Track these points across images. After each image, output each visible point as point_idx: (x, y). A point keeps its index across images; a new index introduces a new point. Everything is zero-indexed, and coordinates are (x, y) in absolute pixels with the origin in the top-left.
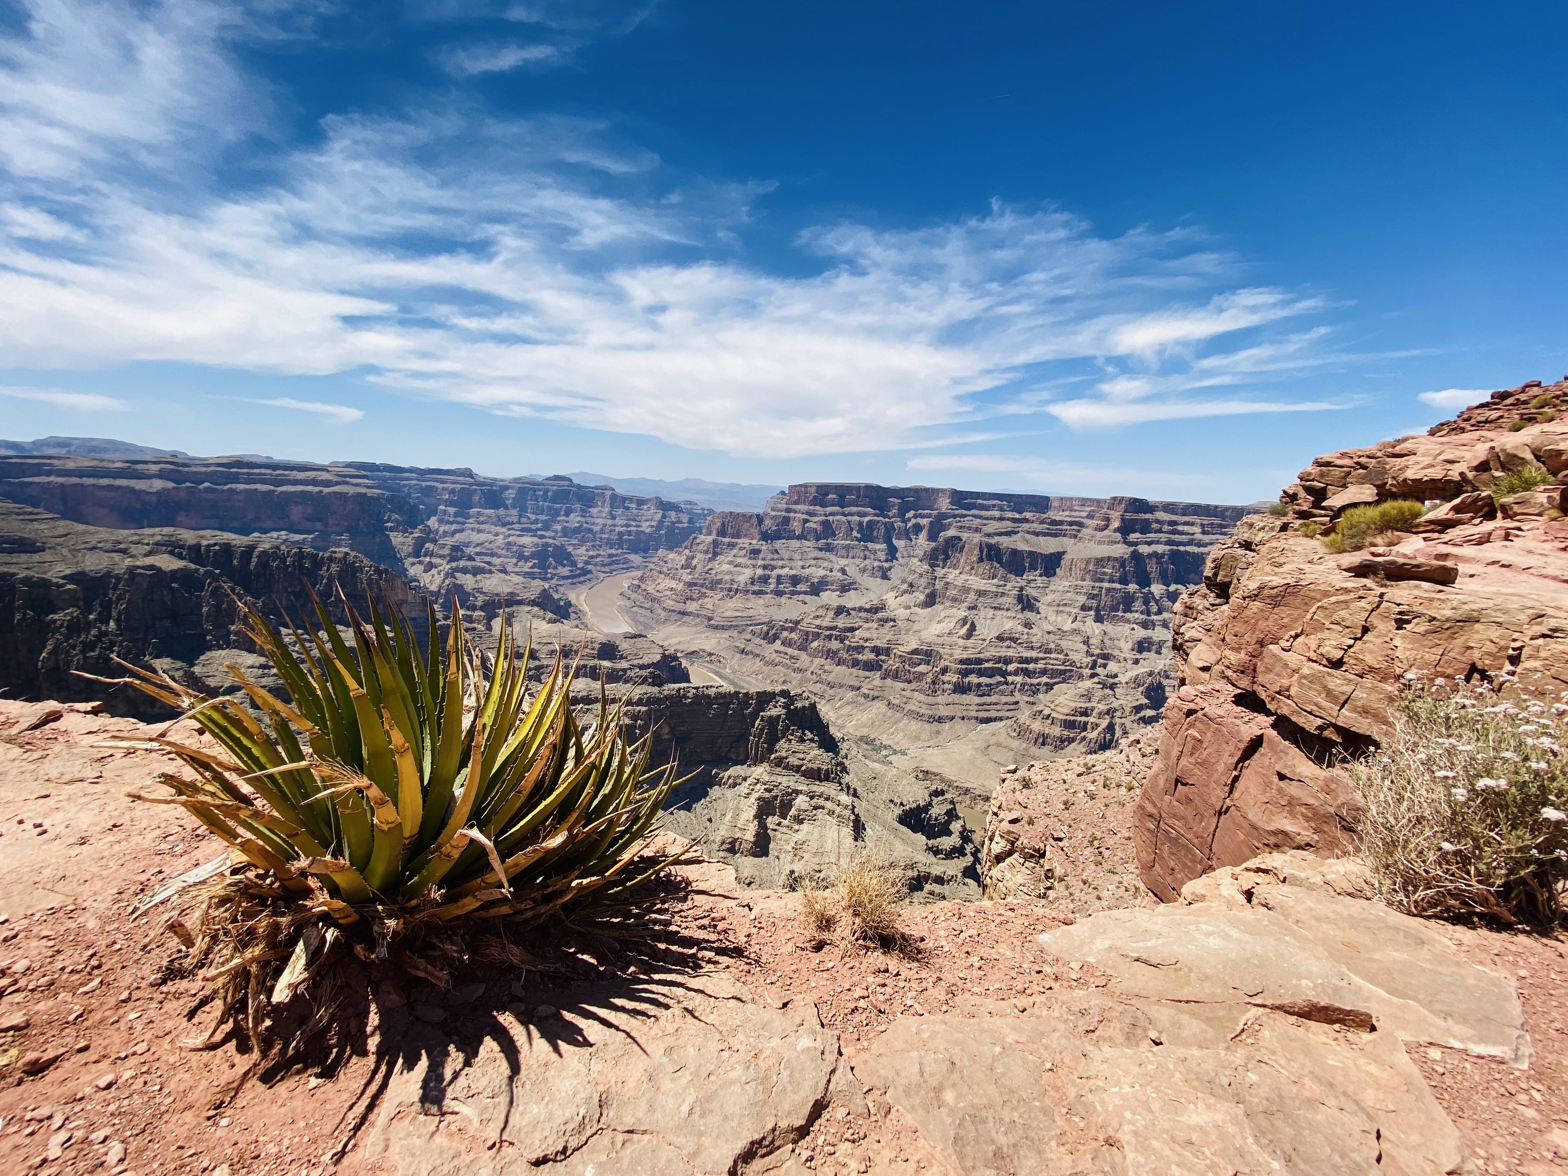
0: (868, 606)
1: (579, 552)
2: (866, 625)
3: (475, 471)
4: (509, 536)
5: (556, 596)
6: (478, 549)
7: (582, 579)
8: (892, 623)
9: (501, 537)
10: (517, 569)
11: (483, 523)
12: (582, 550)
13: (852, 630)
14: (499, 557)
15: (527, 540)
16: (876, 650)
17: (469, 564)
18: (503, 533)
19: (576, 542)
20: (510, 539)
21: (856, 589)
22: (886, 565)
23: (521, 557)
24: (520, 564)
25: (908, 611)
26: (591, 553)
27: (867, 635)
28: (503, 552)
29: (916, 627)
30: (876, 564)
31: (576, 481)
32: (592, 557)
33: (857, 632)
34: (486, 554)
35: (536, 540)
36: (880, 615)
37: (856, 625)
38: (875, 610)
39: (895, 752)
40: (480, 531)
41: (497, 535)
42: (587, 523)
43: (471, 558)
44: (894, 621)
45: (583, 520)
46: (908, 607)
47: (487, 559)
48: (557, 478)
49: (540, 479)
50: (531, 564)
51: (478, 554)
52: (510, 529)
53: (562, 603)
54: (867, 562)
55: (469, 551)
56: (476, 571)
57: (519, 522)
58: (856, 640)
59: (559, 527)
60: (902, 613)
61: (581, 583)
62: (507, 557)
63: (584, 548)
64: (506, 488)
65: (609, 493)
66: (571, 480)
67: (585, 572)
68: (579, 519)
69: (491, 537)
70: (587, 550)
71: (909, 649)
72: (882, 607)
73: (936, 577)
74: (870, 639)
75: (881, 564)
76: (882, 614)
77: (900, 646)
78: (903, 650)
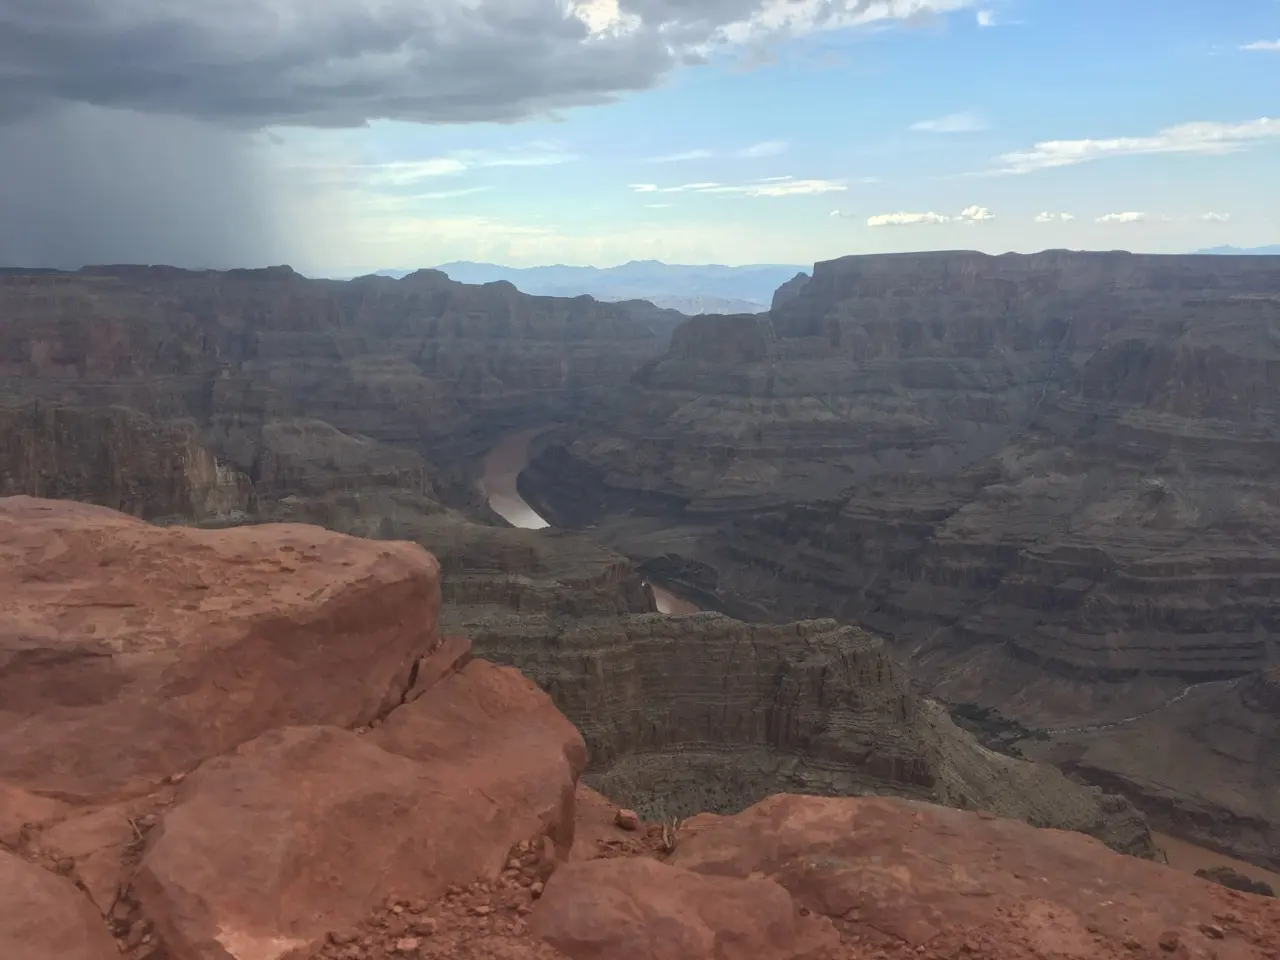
0: (966, 474)
2: (965, 509)
3: (297, 269)
8: (1013, 503)
13: (941, 516)
16: (986, 551)
21: (942, 443)
22: (1000, 397)
25: (1043, 480)
27: (967, 525)
29: (1061, 508)
30: (978, 395)
33: (949, 522)
36: (990, 489)
37: (947, 508)
38: (981, 480)
39: (1026, 735)
44: (1018, 497)
58: (947, 533)
71: (1048, 548)
72: (996, 476)
73: (1096, 416)
74: (971, 532)
75: (987, 396)
76: (995, 486)
77: (1031, 544)
78: (1037, 551)
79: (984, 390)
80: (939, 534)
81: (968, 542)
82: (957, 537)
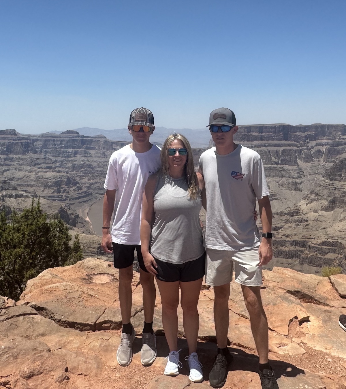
0: (287, 212)
1: (83, 181)
2: (286, 225)
3: (17, 131)
4: (39, 172)
5: (69, 212)
6: (19, 182)
7: (85, 199)
8: (305, 223)
9: (34, 173)
10: (44, 195)
11: (22, 164)
12: (85, 180)
14: (32, 186)
15: (50, 174)
16: (295, 243)
17: (14, 192)
18: (36, 170)
19: (81, 174)
20: (39, 174)
21: (277, 199)
22: (298, 181)
23: (46, 186)
24: (46, 191)
25: (316, 214)
26: (92, 181)
27: (288, 232)
28: (35, 183)
29: (324, 225)
30: (291, 180)
31: (81, 133)
32: (92, 184)
33: (280, 231)
34: (24, 185)
35: (55, 174)
36: (296, 217)
37: (279, 225)
38: (291, 214)
40: (20, 170)
41: (31, 172)
42: (88, 161)
43: (15, 188)
44: (307, 221)
45: (86, 159)
46: (316, 211)
47: (25, 188)
48: (68, 132)
49: (58, 134)
50: (52, 191)
51: (19, 185)
52: (39, 168)
53: (73, 217)
54: (284, 179)
55: (14, 183)
56: (17, 196)
57: (45, 163)
58: (280, 236)
59: (70, 165)
60: (312, 215)
61: (85, 202)
62: (37, 186)
63: (86, 178)
64: (37, 140)
65: (102, 140)
66: (77, 133)
67: (87, 194)
68: (83, 158)
69: (27, 174)
70: (89, 180)
71: (319, 242)
72: (297, 212)
73: (336, 188)
74: (290, 235)
75: (294, 180)
76: (298, 216)
77: (313, 240)
78: (315, 243)
79: (293, 178)
80: (277, 236)
81: (288, 239)
82: (283, 237)
